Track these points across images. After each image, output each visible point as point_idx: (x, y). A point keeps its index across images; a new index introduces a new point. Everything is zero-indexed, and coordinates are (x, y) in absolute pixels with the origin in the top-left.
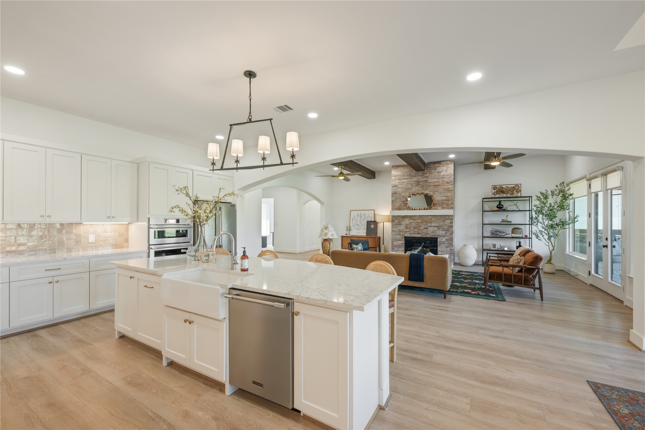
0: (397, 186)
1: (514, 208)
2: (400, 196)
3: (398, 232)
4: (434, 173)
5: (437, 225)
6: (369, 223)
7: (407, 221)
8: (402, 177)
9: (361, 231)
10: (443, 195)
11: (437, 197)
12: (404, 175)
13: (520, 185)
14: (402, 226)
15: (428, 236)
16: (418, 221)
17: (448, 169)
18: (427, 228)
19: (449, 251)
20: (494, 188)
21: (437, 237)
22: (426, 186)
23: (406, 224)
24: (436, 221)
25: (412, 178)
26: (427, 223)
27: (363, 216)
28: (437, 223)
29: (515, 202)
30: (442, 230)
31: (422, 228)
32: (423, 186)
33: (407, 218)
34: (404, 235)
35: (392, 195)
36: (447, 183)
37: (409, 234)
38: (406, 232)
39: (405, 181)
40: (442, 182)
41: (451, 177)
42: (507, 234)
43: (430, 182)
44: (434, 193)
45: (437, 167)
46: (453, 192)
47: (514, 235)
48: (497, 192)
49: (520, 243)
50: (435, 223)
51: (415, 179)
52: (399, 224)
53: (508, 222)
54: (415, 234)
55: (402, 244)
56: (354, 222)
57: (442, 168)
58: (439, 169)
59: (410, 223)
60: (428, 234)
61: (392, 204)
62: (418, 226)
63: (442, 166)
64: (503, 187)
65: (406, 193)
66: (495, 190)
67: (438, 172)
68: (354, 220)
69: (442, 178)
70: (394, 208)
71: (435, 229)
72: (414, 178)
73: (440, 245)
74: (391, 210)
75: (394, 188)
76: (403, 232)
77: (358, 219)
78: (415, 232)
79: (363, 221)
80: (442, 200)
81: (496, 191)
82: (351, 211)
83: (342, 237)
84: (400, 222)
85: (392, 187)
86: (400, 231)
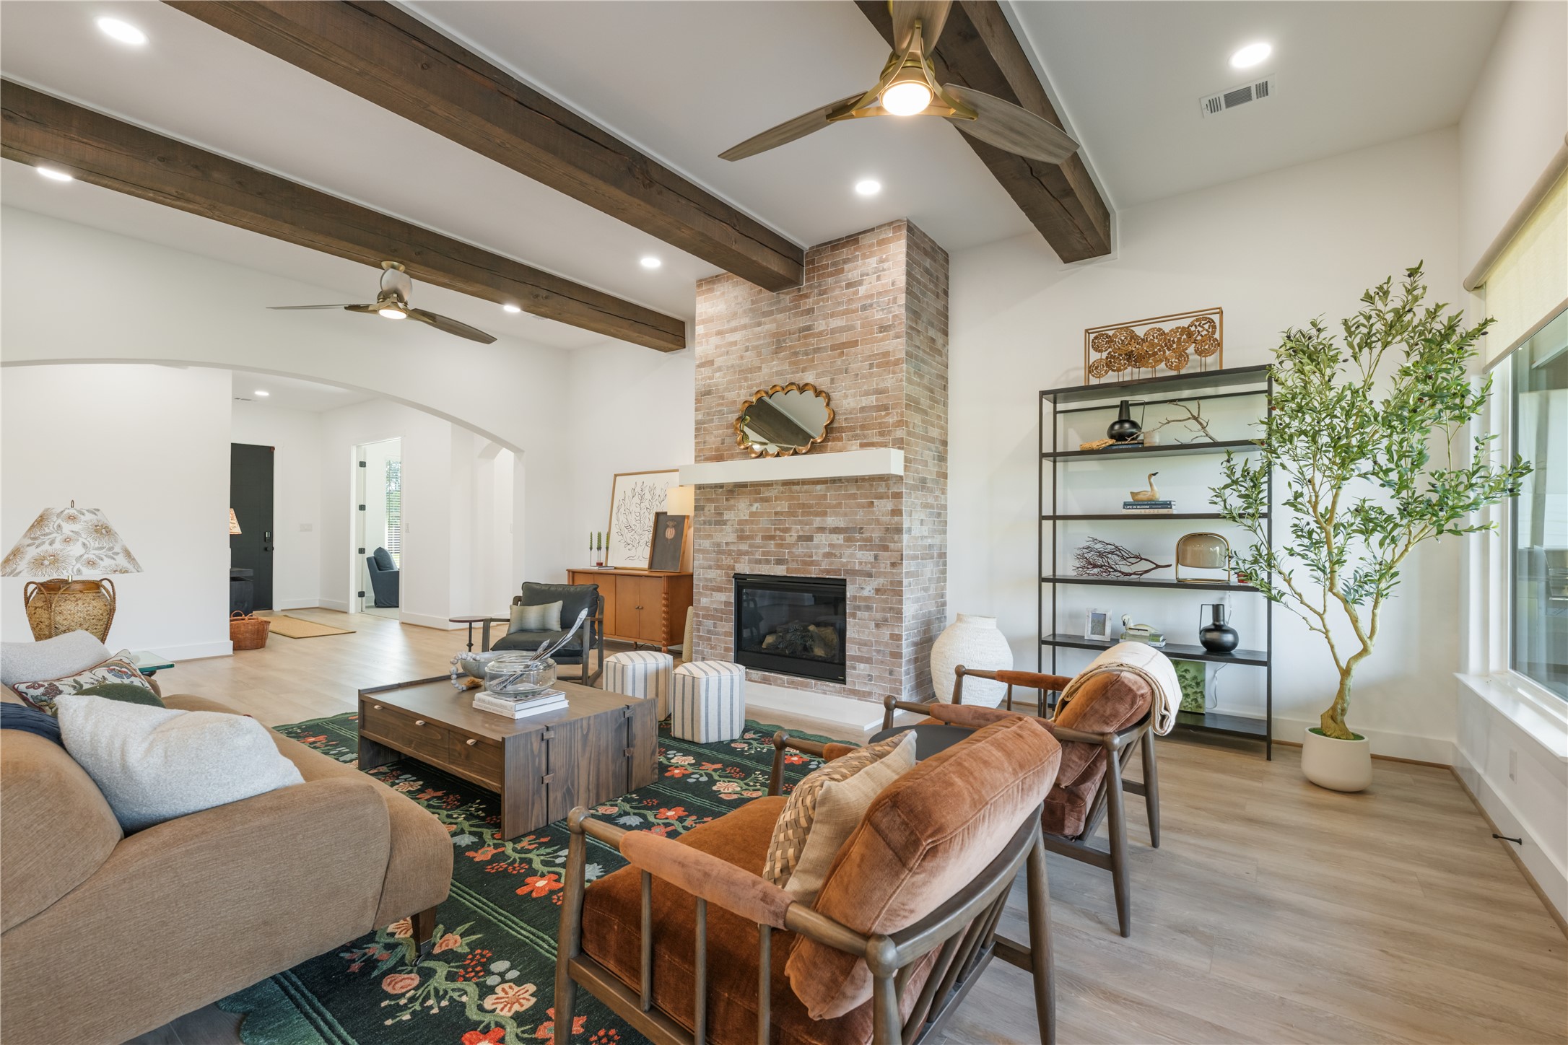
0: (711, 363)
1: (1189, 434)
2: (722, 405)
3: (713, 555)
4: (833, 289)
5: (842, 525)
6: (661, 521)
7: (742, 509)
9: (640, 549)
10: (865, 387)
11: (846, 396)
12: (734, 315)
13: (1216, 318)
14: (728, 528)
15: (813, 573)
16: (779, 509)
17: (886, 265)
18: (810, 538)
19: (887, 644)
20: (1098, 338)
21: (842, 577)
22: (807, 354)
23: (741, 522)
24: (839, 505)
25: (759, 324)
26: (809, 514)
27: (648, 496)
28: (845, 515)
29: (1193, 406)
30: (861, 548)
31: (791, 538)
32: (796, 354)
33: (744, 493)
34: (733, 569)
35: (698, 401)
36: (883, 329)
37: (750, 561)
38: (741, 553)
39: (736, 337)
40: (863, 326)
41: (895, 299)
42: (1158, 566)
43: (821, 333)
44: (832, 381)
45: (846, 261)
46: (902, 371)
47: (1188, 573)
48: (1110, 364)
49: (1217, 610)
50: (837, 515)
51: (769, 326)
52: (717, 523)
53: (1153, 504)
54: (768, 562)
55: (727, 604)
56: (622, 518)
57: (864, 263)
58: (852, 271)
59: (752, 514)
60: (812, 563)
61: (696, 436)
62: (779, 529)
63: (864, 257)
64: (1133, 337)
65: (740, 388)
66: (1101, 351)
67: (849, 286)
68: (622, 510)
69: (864, 308)
70: (704, 456)
71: (836, 542)
72: (765, 324)
73: (854, 616)
74: (694, 463)
75: (703, 369)
76: (729, 553)
77: (633, 508)
78: (769, 552)
79: (647, 514)
80: (863, 409)
81: (1104, 355)
82: (616, 476)
83: (573, 574)
84: (721, 514)
85: (701, 365)
86: (719, 552)
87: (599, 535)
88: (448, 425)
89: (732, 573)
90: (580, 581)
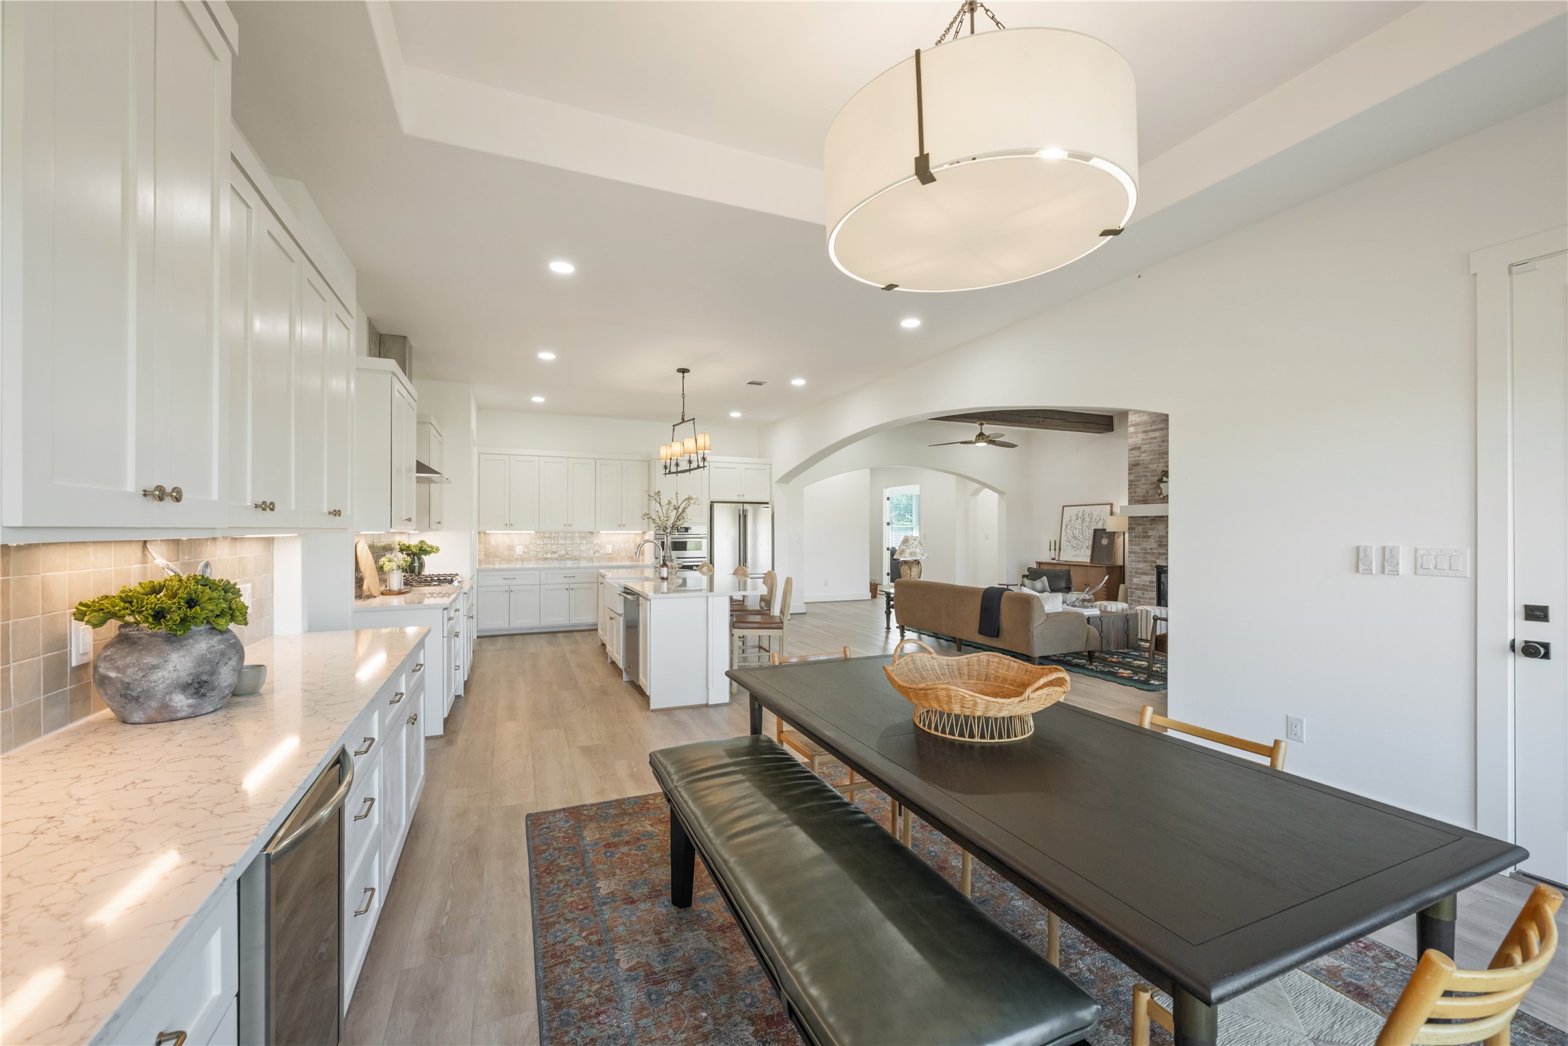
0: (1140, 448)
2: (1147, 472)
3: (1142, 555)
6: (1098, 534)
7: (1161, 530)
8: (1151, 426)
9: (1082, 551)
14: (1152, 540)
23: (1160, 537)
27: (1087, 519)
33: (1162, 521)
34: (1155, 562)
35: (1130, 469)
38: (1160, 554)
39: (1156, 434)
52: (1144, 537)
55: (1151, 582)
56: (1069, 532)
61: (1129, 489)
65: (1159, 463)
68: (1069, 527)
70: (1133, 500)
74: (1127, 504)
75: (1133, 452)
76: (1153, 554)
77: (1077, 526)
79: (1087, 530)
82: (1064, 507)
83: (1039, 564)
84: (1147, 532)
85: (1130, 450)
86: (1146, 553)
87: (1055, 541)
88: (954, 477)
89: (1155, 565)
90: (1044, 567)
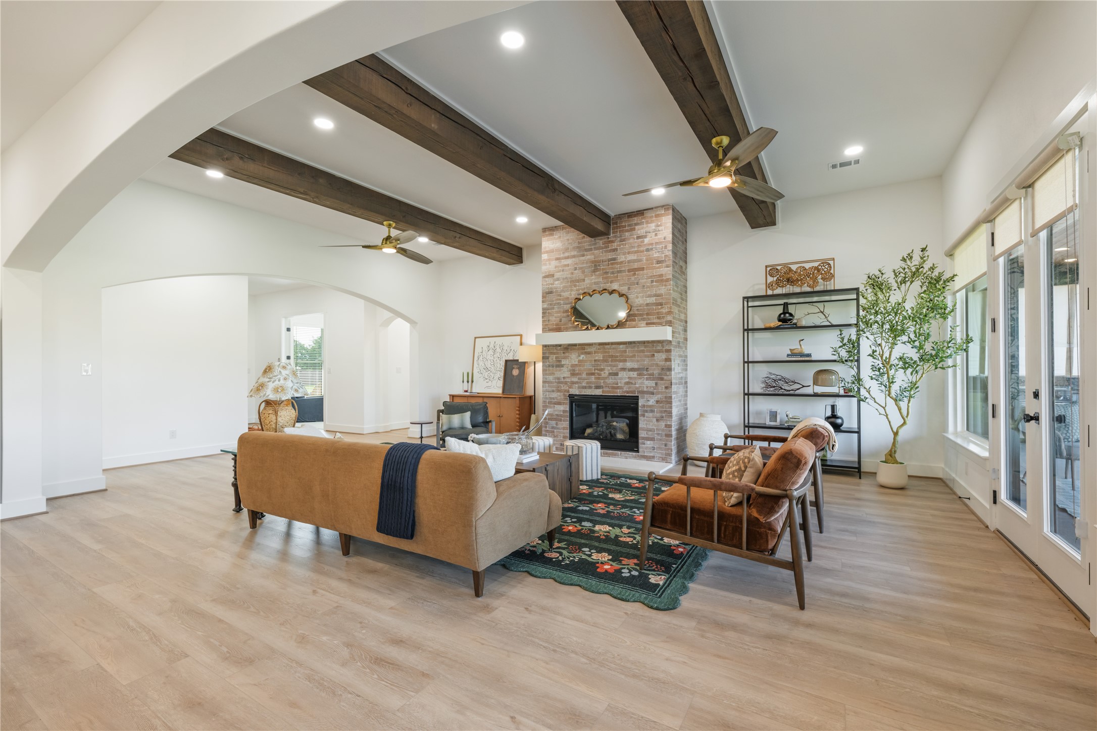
0: (553, 276)
1: (819, 320)
2: (560, 299)
3: (555, 384)
4: (629, 239)
5: (636, 367)
6: (510, 364)
7: (574, 358)
8: (563, 253)
9: (494, 382)
10: (649, 293)
11: (637, 297)
12: (567, 250)
13: (831, 262)
14: (565, 369)
15: (619, 393)
16: (597, 358)
17: (660, 228)
18: (617, 374)
19: (663, 430)
20: (772, 270)
21: (636, 395)
22: (613, 273)
23: (573, 366)
24: (634, 356)
25: (583, 255)
26: (616, 361)
27: (498, 350)
28: (638, 361)
29: (821, 305)
30: (647, 379)
31: (605, 374)
32: (607, 273)
33: (574, 349)
34: (568, 392)
35: (543, 297)
36: (659, 262)
37: (579, 388)
38: (573, 383)
39: (569, 261)
40: (647, 260)
41: (666, 247)
42: (803, 386)
43: (621, 263)
44: (629, 289)
45: (636, 224)
46: (670, 285)
47: (819, 389)
48: (778, 283)
49: (833, 407)
50: (633, 361)
51: (589, 257)
52: (557, 366)
53: (802, 355)
54: (590, 387)
55: (564, 411)
56: (481, 363)
57: (647, 226)
58: (640, 230)
59: (579, 361)
60: (618, 388)
61: (543, 317)
62: (597, 369)
63: (647, 223)
64: (790, 270)
65: (572, 290)
66: (773, 277)
67: (638, 238)
68: (481, 358)
69: (648, 250)
70: (548, 328)
71: (632, 376)
72: (587, 255)
73: (644, 416)
74: (540, 332)
75: (547, 279)
76: (566, 383)
77: (489, 357)
78: (591, 383)
79: (498, 361)
80: (647, 305)
81: (775, 279)
82: (475, 338)
83: (453, 397)
84: (560, 361)
85: (545, 277)
86: (559, 383)
87: (468, 374)
89: (567, 394)
90: (457, 400)
